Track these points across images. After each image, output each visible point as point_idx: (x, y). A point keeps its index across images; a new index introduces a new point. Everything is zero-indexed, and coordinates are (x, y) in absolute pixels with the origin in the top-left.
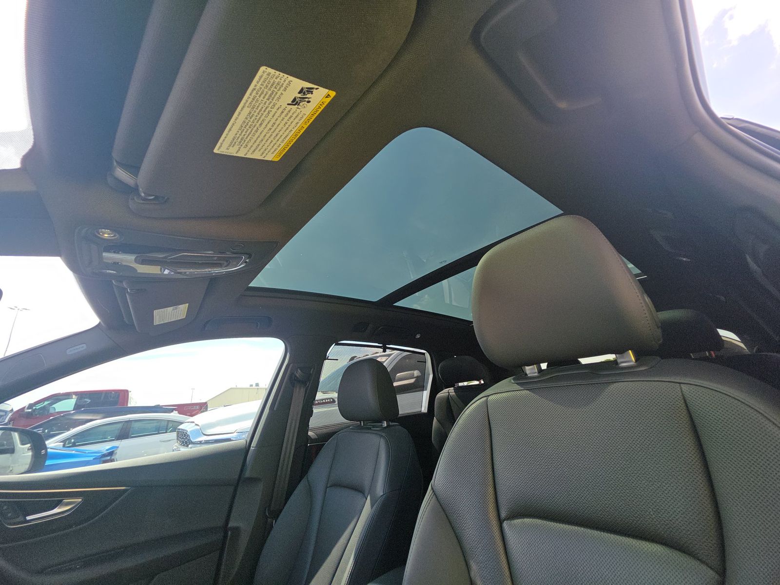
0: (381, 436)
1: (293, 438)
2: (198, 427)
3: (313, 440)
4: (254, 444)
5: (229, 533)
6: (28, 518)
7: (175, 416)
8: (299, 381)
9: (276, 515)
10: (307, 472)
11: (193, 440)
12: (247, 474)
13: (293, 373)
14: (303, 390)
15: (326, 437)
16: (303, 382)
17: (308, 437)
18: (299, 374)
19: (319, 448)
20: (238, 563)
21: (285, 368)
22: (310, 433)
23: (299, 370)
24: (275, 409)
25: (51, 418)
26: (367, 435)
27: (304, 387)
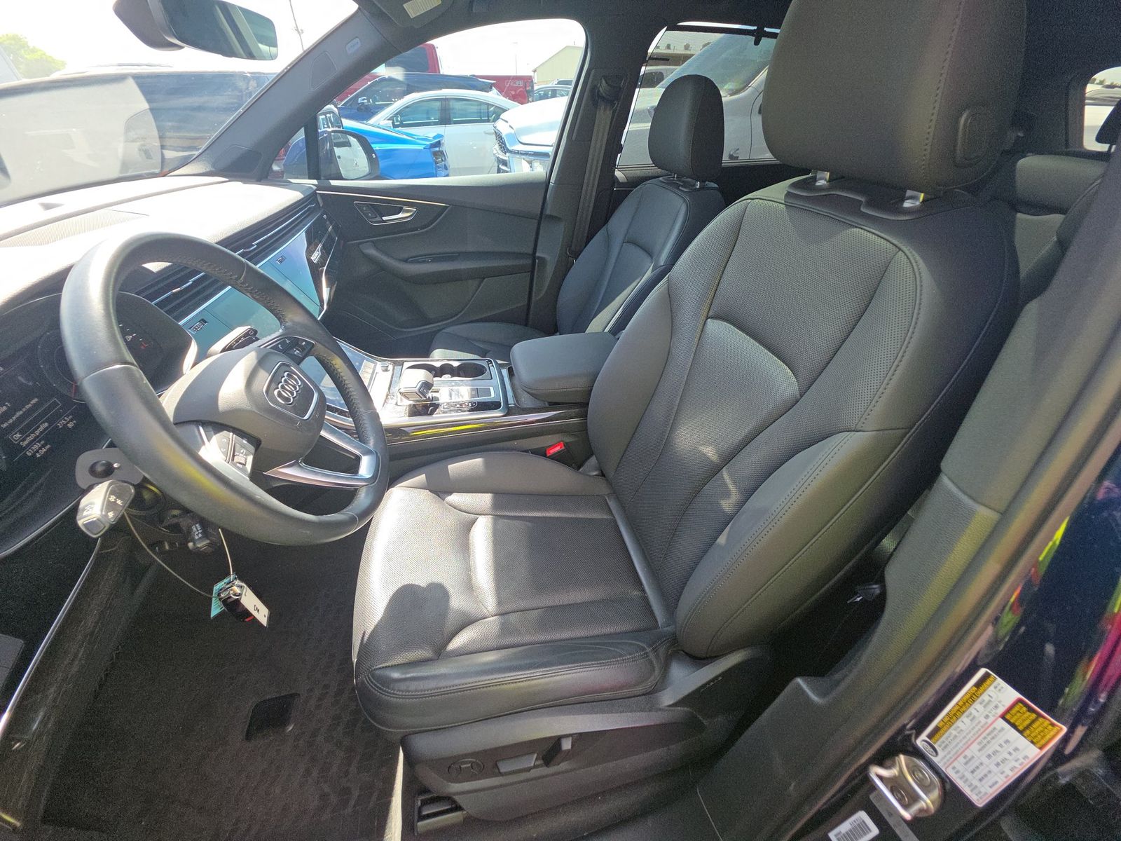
0: (685, 201)
1: (594, 180)
2: (513, 132)
3: (621, 184)
4: (553, 180)
5: (537, 261)
6: (384, 218)
7: (494, 97)
8: (603, 98)
9: (576, 255)
10: (606, 221)
11: (509, 148)
12: (548, 212)
13: (596, 86)
14: (609, 113)
15: (634, 183)
16: (610, 101)
17: (615, 179)
18: (603, 87)
19: (627, 193)
20: (547, 284)
21: (584, 80)
22: (618, 174)
23: (604, 82)
24: (574, 138)
25: (369, 83)
26: (672, 194)
27: (610, 110)
